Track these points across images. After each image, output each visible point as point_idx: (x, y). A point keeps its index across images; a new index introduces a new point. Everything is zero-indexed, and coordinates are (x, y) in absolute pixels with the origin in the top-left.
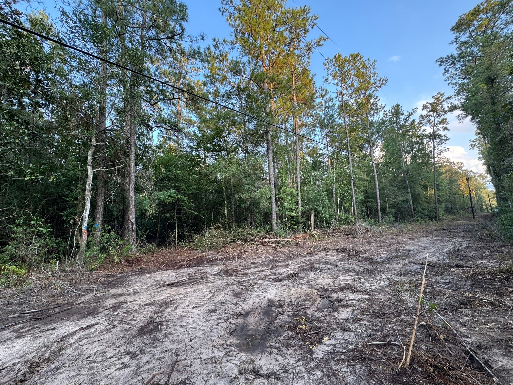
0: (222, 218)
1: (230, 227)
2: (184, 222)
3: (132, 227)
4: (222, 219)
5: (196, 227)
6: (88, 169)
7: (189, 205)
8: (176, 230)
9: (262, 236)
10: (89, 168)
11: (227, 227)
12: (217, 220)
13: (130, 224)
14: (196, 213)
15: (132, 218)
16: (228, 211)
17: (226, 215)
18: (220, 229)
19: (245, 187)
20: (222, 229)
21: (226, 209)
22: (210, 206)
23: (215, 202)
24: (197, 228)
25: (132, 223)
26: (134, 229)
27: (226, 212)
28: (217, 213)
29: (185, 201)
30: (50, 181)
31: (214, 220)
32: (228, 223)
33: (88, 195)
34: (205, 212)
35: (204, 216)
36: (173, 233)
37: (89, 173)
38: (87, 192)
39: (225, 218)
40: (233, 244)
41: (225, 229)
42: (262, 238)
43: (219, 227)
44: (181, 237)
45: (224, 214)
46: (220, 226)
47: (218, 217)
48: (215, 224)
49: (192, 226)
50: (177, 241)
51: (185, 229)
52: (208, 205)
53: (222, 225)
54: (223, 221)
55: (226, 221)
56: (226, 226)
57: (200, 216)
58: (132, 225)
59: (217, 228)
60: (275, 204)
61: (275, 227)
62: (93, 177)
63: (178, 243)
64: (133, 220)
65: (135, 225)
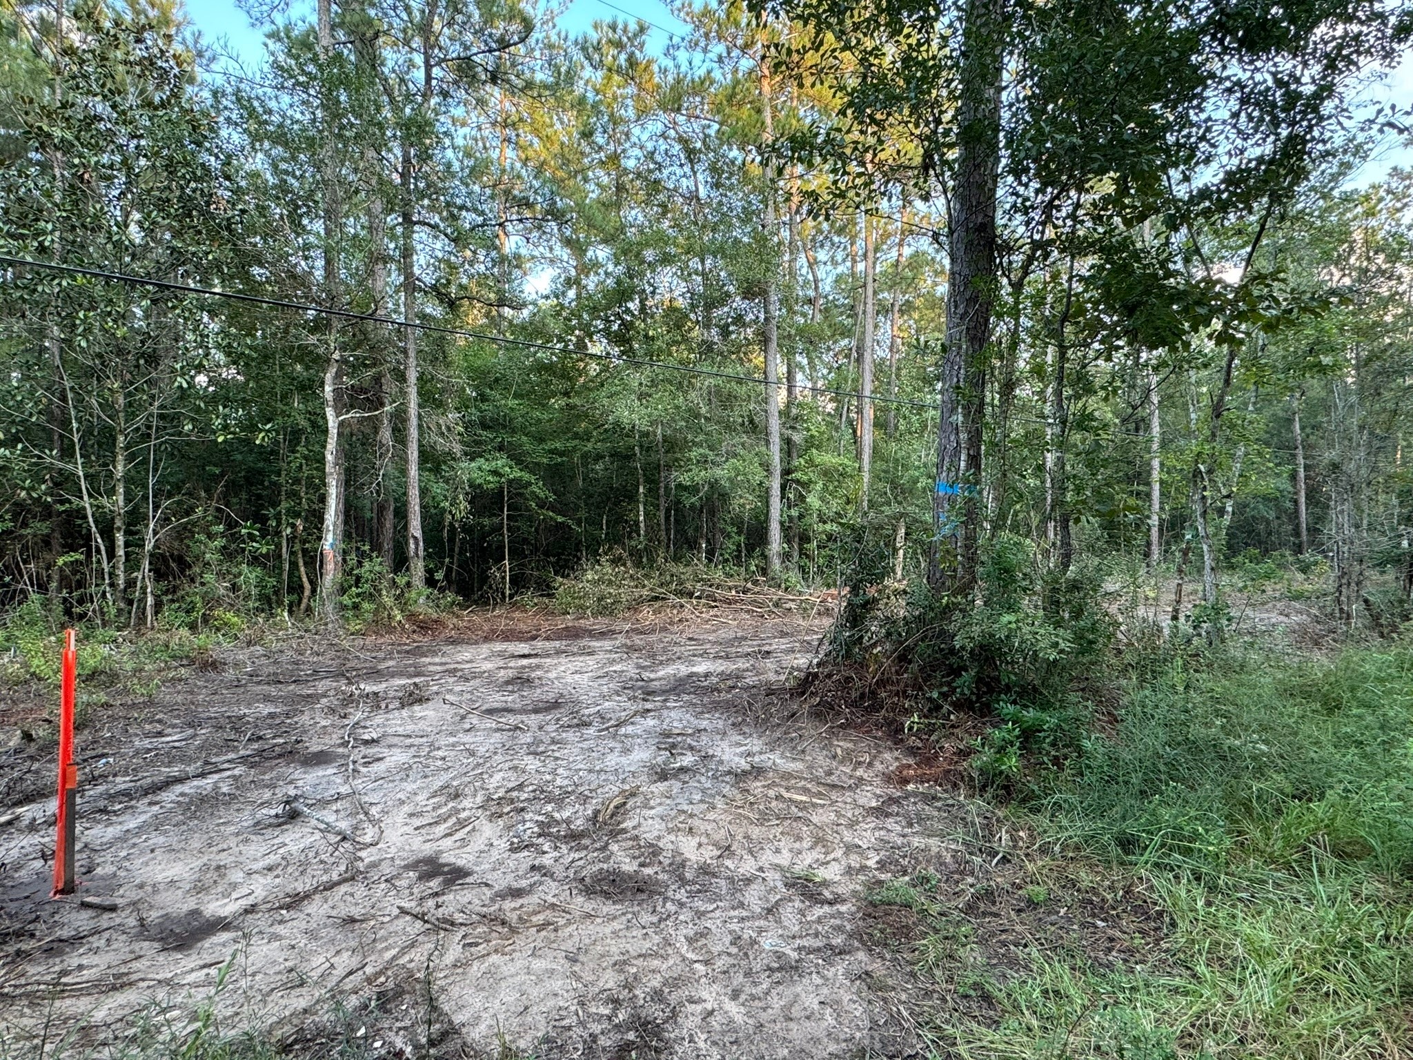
0: (630, 533)
1: (652, 561)
2: (525, 541)
3: (417, 548)
4: (630, 538)
5: (558, 555)
6: (328, 414)
7: (542, 495)
8: (507, 562)
9: (736, 587)
10: (330, 413)
11: (644, 560)
12: (615, 539)
13: (411, 541)
14: (560, 519)
15: (416, 527)
16: (646, 514)
17: (642, 525)
18: (624, 565)
19: (693, 454)
20: (629, 564)
21: (641, 508)
22: (596, 499)
23: (611, 488)
24: (559, 559)
25: (415, 538)
26: (421, 553)
27: (641, 518)
28: (618, 520)
29: (530, 484)
30: (258, 442)
31: (607, 539)
32: (645, 548)
33: (331, 474)
34: (582, 514)
35: (580, 526)
36: (499, 569)
37: (331, 424)
38: (329, 468)
39: (639, 535)
40: (657, 604)
41: (639, 564)
42: (734, 593)
43: (620, 558)
44: (519, 582)
45: (637, 523)
46: (625, 555)
47: (620, 530)
48: (610, 549)
49: (547, 554)
50: (508, 592)
51: (530, 562)
52: (591, 496)
53: (631, 555)
54: (633, 543)
55: (640, 542)
56: (641, 557)
57: (569, 527)
58: (417, 544)
59: (616, 561)
60: (778, 500)
61: (776, 564)
62: (338, 434)
63: (511, 597)
64: (418, 534)
65: (421, 544)
